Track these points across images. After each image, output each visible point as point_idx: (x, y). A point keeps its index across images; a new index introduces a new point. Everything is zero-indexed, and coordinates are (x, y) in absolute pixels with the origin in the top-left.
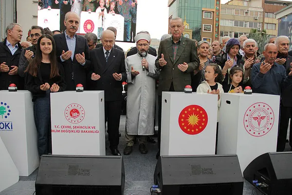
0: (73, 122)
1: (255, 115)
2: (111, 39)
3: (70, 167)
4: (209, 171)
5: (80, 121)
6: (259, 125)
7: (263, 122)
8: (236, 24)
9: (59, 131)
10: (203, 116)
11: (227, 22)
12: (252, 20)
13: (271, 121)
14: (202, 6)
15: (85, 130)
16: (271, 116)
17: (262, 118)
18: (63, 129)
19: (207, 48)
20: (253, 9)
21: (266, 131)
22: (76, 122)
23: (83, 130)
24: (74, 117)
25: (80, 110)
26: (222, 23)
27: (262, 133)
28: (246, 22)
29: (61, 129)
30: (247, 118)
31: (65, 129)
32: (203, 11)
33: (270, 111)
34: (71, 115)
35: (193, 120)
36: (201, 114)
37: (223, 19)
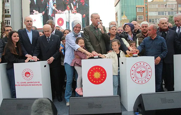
0: (27, 79)
1: (138, 70)
2: (48, 30)
3: (18, 105)
4: (99, 106)
5: (31, 79)
6: (142, 77)
7: (144, 75)
8: (159, 13)
9: (19, 85)
10: (103, 72)
11: (153, 12)
12: (170, 10)
13: (150, 74)
14: (136, 4)
15: (34, 84)
16: (150, 70)
17: (143, 72)
18: (22, 84)
19: (115, 30)
20: (170, 3)
21: (147, 80)
22: (29, 79)
23: (33, 84)
24: (28, 77)
25: (30, 73)
26: (150, 14)
27: (144, 82)
28: (165, 12)
29: (20, 84)
30: (132, 72)
31: (23, 84)
32: (137, 7)
33: (148, 67)
34: (26, 76)
35: (97, 75)
36: (102, 71)
37: (150, 11)
